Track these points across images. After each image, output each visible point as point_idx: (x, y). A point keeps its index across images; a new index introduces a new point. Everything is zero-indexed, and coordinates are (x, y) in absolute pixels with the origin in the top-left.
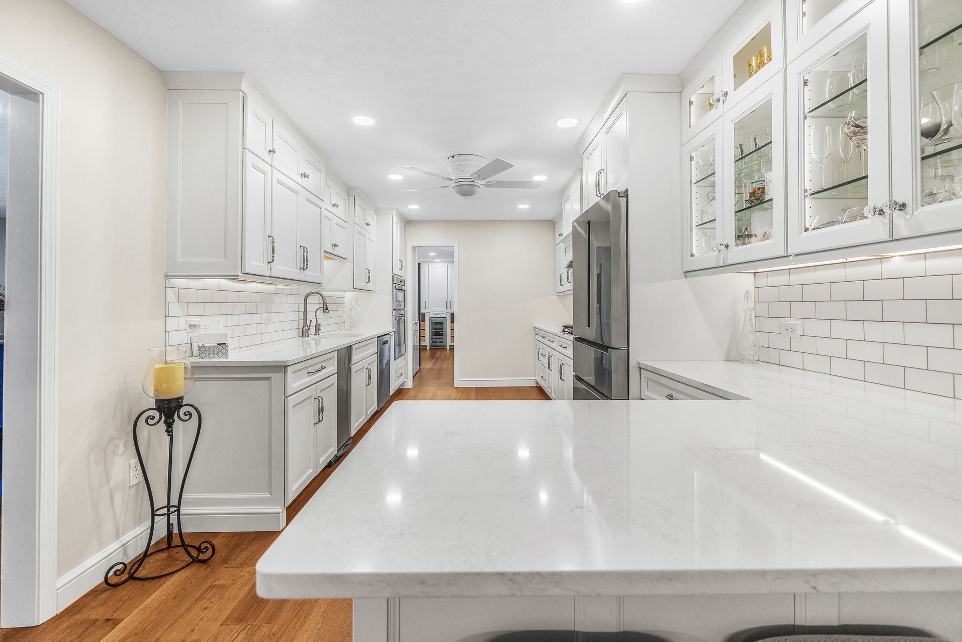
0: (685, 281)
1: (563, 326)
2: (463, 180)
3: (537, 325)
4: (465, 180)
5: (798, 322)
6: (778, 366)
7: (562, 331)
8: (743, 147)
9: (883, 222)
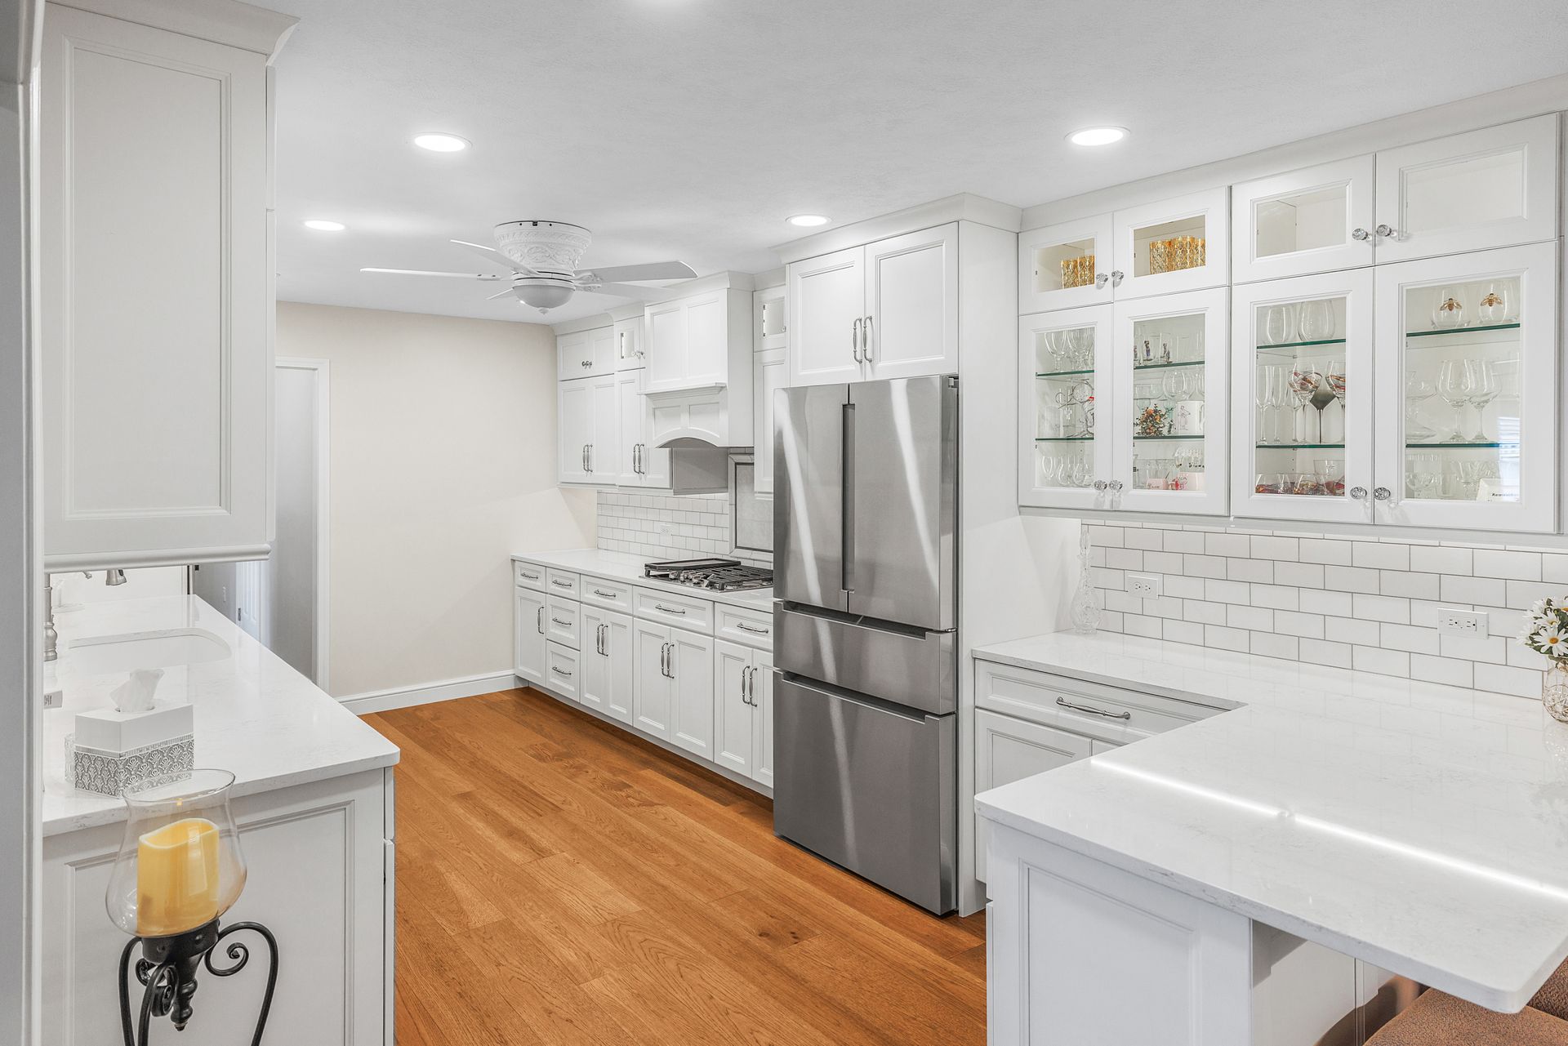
0: (1019, 518)
1: (646, 566)
2: (550, 275)
3: (517, 554)
4: (554, 276)
5: (1157, 578)
6: (1122, 635)
7: (643, 574)
8: (1149, 345)
9: (1365, 505)
